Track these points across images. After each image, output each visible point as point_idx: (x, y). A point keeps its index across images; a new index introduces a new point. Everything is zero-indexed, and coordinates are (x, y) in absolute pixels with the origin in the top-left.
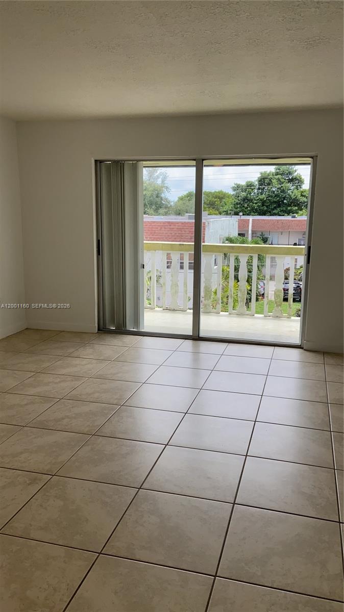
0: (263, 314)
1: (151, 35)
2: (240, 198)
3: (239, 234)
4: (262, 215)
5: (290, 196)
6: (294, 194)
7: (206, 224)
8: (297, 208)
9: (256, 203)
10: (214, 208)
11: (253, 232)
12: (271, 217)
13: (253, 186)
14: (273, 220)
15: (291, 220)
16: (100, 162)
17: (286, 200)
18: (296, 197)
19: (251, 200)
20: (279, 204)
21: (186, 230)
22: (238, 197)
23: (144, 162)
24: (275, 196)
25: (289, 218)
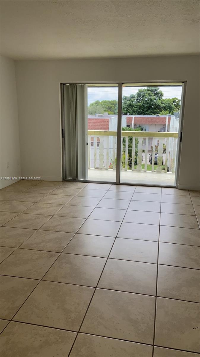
0: (151, 170)
1: (110, 16)
2: (126, 105)
3: (127, 126)
4: (139, 115)
5: (156, 103)
6: (158, 102)
7: (110, 120)
8: (159, 110)
9: (136, 108)
10: (110, 110)
11: (135, 125)
12: (144, 116)
13: (134, 97)
14: (146, 118)
15: (156, 118)
16: (63, 85)
17: (153, 106)
18: (159, 104)
19: (133, 106)
20: (149, 108)
21: (98, 123)
22: (126, 104)
23: (88, 85)
24: (147, 103)
25: (155, 116)
